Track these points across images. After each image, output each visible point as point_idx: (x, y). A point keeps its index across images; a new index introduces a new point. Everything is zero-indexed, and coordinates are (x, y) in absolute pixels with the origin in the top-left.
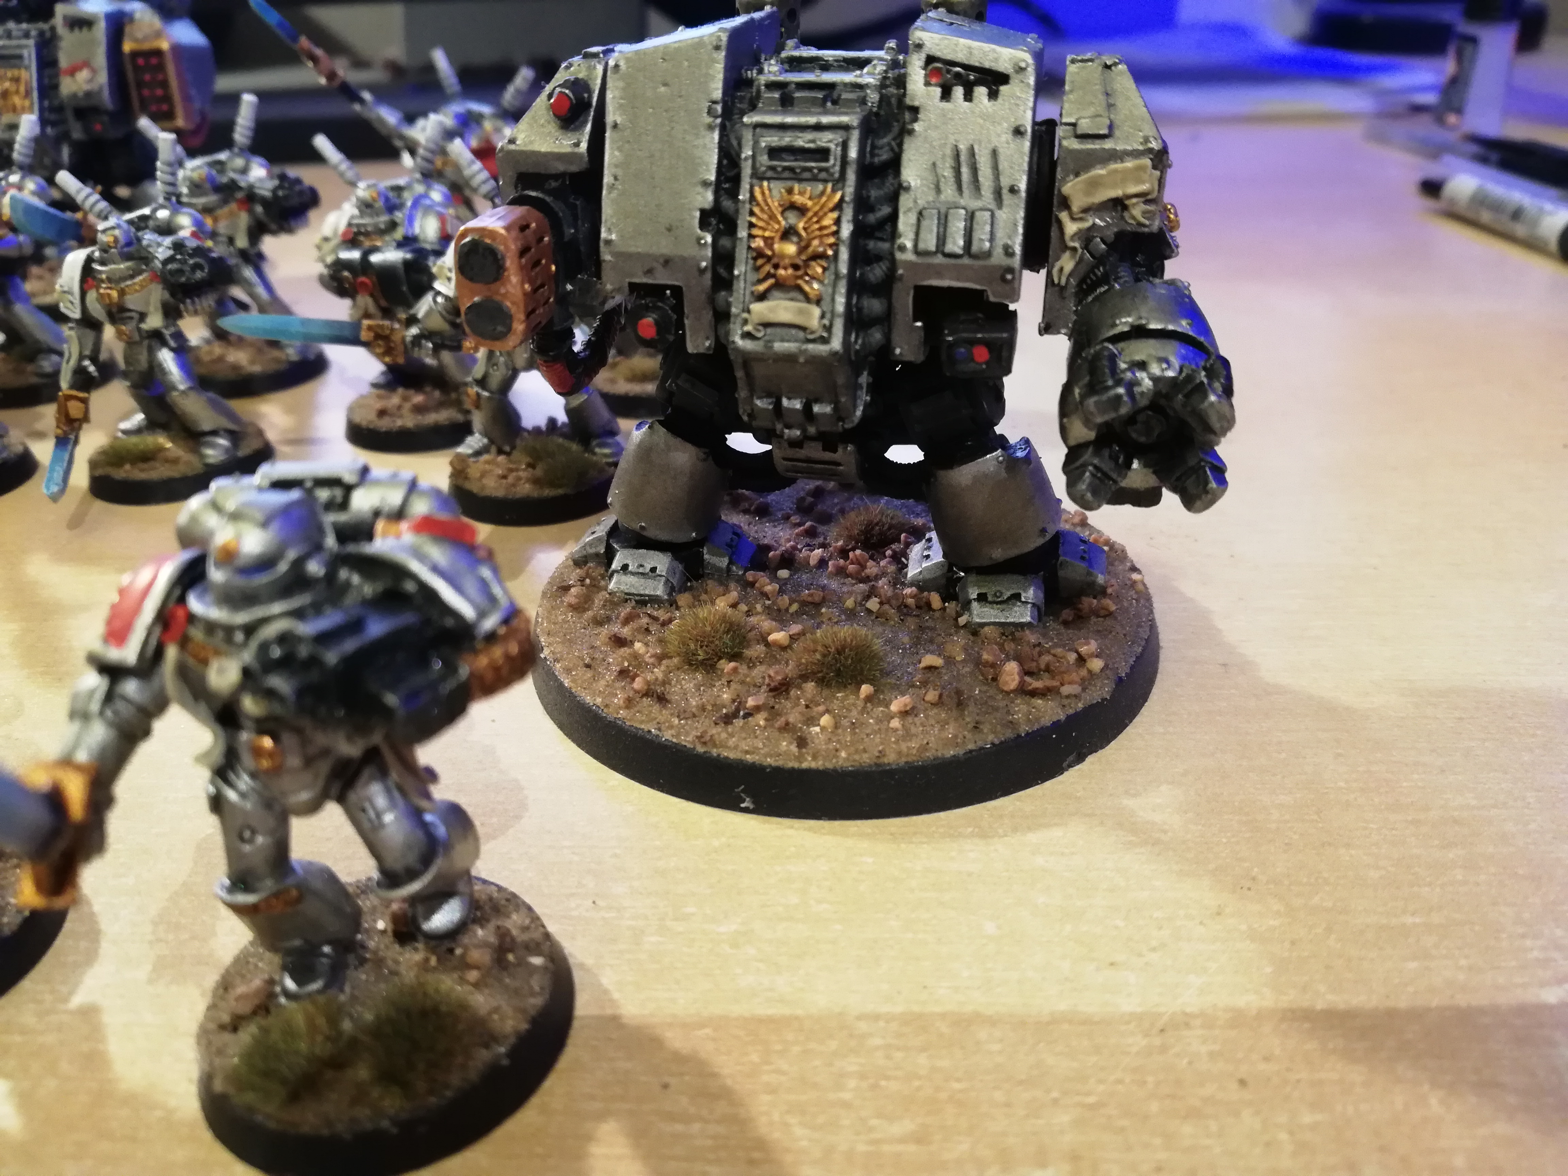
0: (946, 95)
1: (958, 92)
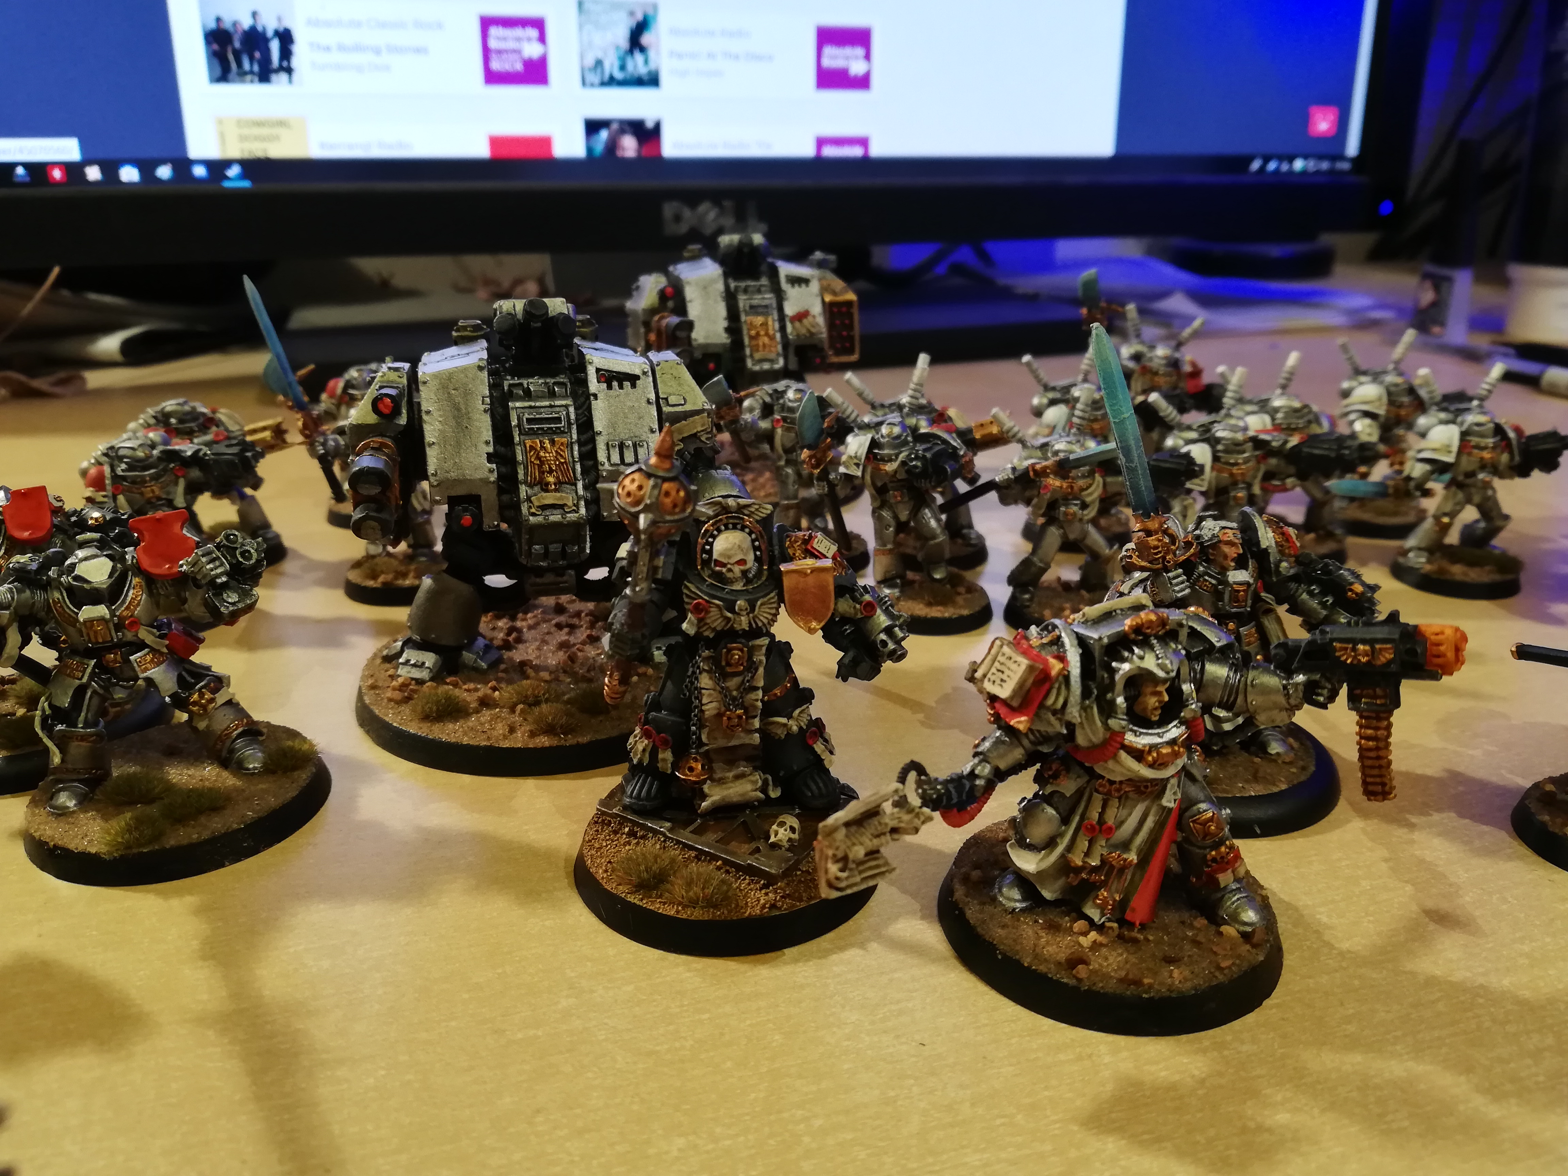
0: (610, 387)
1: (615, 384)
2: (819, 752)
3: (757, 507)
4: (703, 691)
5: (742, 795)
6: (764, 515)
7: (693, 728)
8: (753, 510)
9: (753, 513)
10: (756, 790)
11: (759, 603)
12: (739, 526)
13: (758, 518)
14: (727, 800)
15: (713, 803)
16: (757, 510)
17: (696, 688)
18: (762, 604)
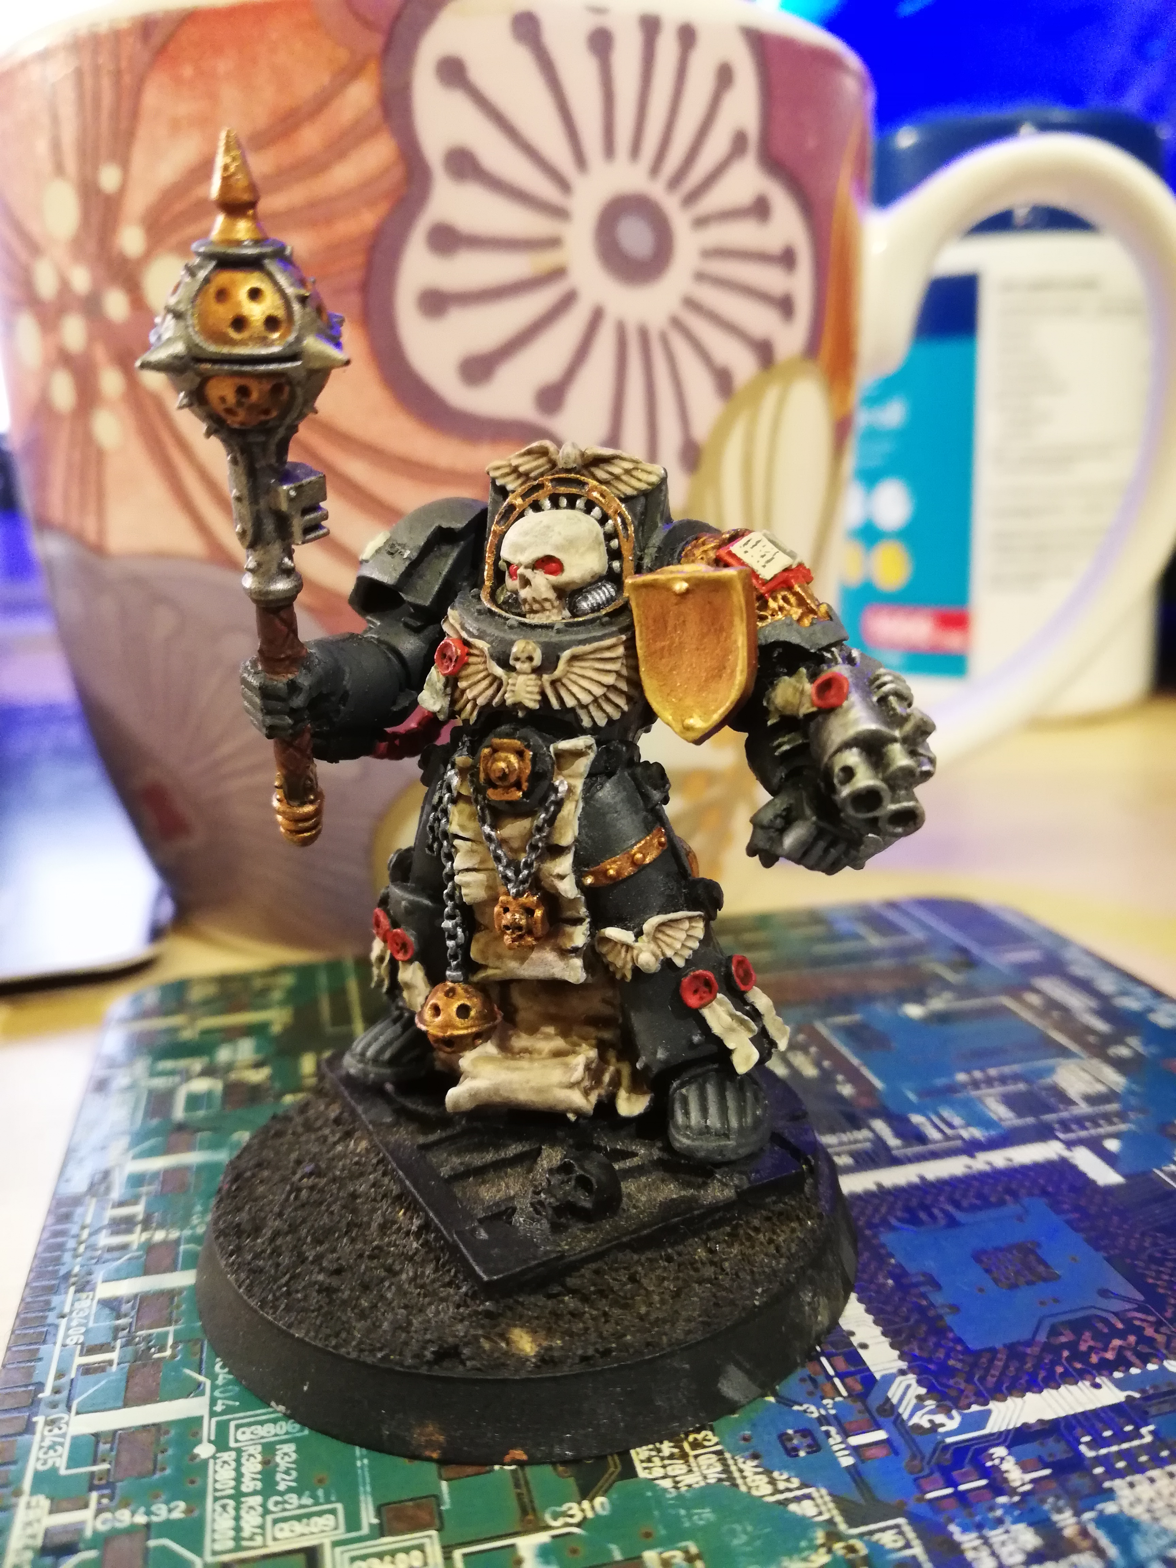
2: (717, 1029)
3: (628, 465)
4: (457, 842)
5: (539, 1090)
6: (643, 486)
7: (447, 924)
8: (616, 470)
9: (617, 478)
10: (572, 1086)
11: (566, 655)
12: (580, 503)
13: (629, 491)
14: (502, 1092)
15: (474, 1095)
16: (628, 472)
17: (445, 835)
18: (574, 658)
